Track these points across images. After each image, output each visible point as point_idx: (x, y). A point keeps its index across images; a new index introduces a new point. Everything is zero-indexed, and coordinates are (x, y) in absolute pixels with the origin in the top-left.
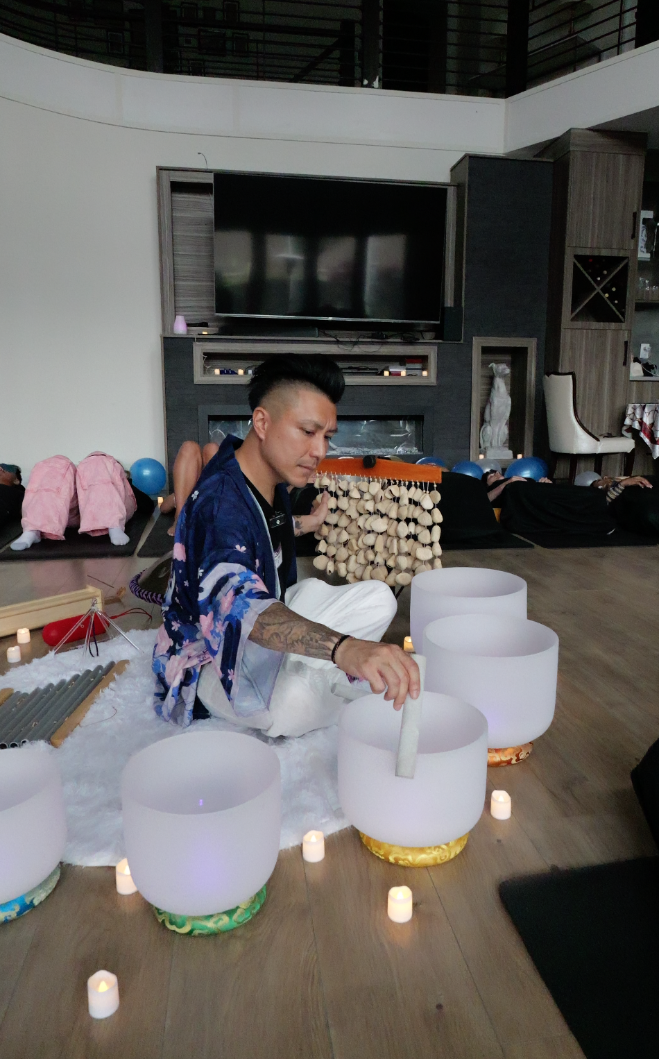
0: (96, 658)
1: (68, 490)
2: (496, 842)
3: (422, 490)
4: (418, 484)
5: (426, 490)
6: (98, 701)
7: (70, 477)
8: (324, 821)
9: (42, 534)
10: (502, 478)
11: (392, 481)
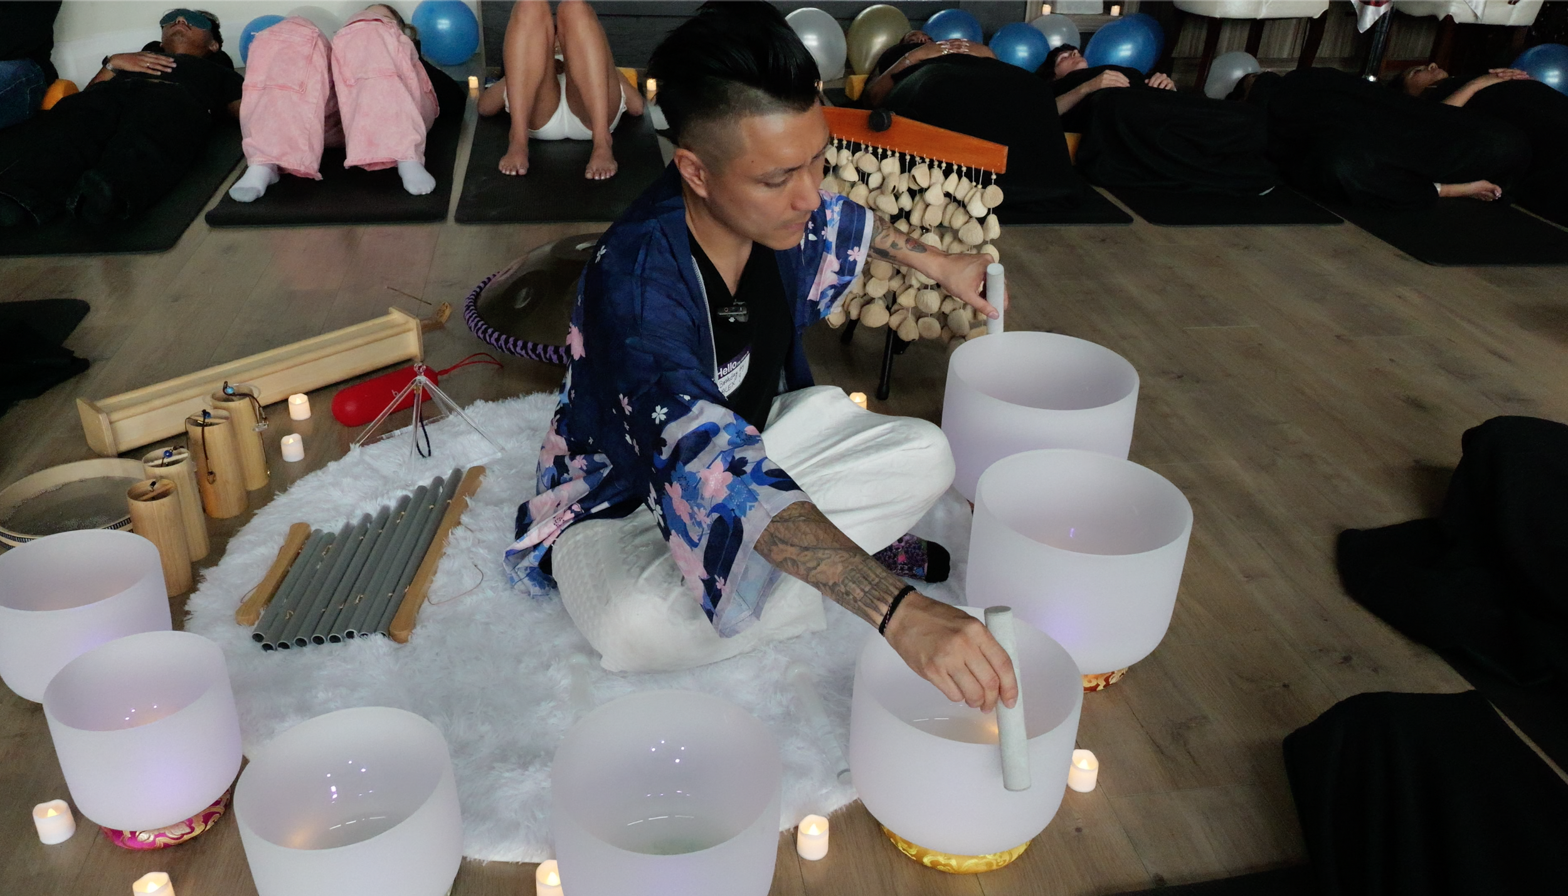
0: (429, 461)
1: (319, 86)
2: (1074, 833)
3: (971, 181)
4: (964, 169)
5: (978, 183)
6: (449, 551)
7: (320, 62)
8: (824, 791)
9: (280, 171)
10: (1083, 65)
11: (918, 159)
